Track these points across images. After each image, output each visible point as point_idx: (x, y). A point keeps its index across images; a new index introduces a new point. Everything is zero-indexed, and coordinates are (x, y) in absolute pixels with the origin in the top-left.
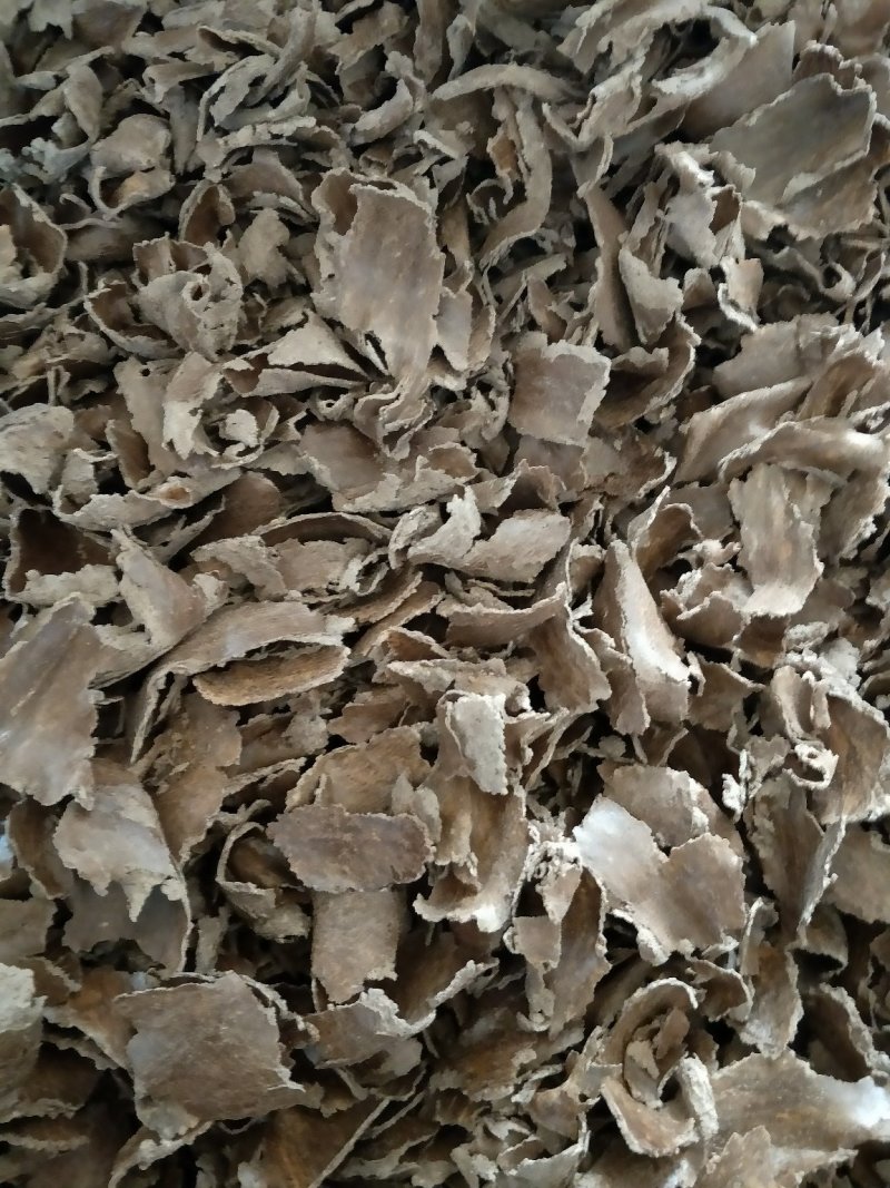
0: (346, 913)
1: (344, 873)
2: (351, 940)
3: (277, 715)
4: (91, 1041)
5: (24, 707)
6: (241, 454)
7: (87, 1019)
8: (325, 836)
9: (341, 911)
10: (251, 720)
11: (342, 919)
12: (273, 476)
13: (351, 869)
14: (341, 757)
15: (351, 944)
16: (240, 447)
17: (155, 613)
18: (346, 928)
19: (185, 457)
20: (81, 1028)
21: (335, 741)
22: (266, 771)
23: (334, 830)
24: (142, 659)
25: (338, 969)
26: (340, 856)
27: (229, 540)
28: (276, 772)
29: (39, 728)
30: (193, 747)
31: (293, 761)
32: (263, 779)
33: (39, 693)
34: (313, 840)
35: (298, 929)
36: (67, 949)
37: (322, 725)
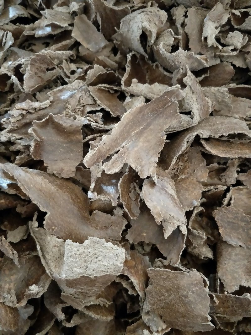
0: (236, 255)
1: (239, 238)
2: (237, 267)
3: (221, 166)
4: (131, 283)
5: (137, 133)
6: (232, 50)
7: (131, 273)
8: (234, 221)
9: (234, 254)
10: (211, 165)
11: (233, 257)
12: (234, 66)
13: (242, 237)
14: (241, 190)
15: (236, 269)
16: (232, 48)
17: (197, 106)
18: (235, 261)
19: (209, 46)
20: (129, 276)
21: (239, 183)
22: (212, 187)
23: (238, 220)
24: (185, 125)
25: (230, 278)
26: (238, 231)
27: (213, 88)
28: (215, 189)
29: (141, 144)
30: (188, 169)
31: (222, 186)
32: (210, 190)
33: (144, 129)
34: (229, 222)
35: (210, 255)
36: (127, 240)
37: (236, 175)
